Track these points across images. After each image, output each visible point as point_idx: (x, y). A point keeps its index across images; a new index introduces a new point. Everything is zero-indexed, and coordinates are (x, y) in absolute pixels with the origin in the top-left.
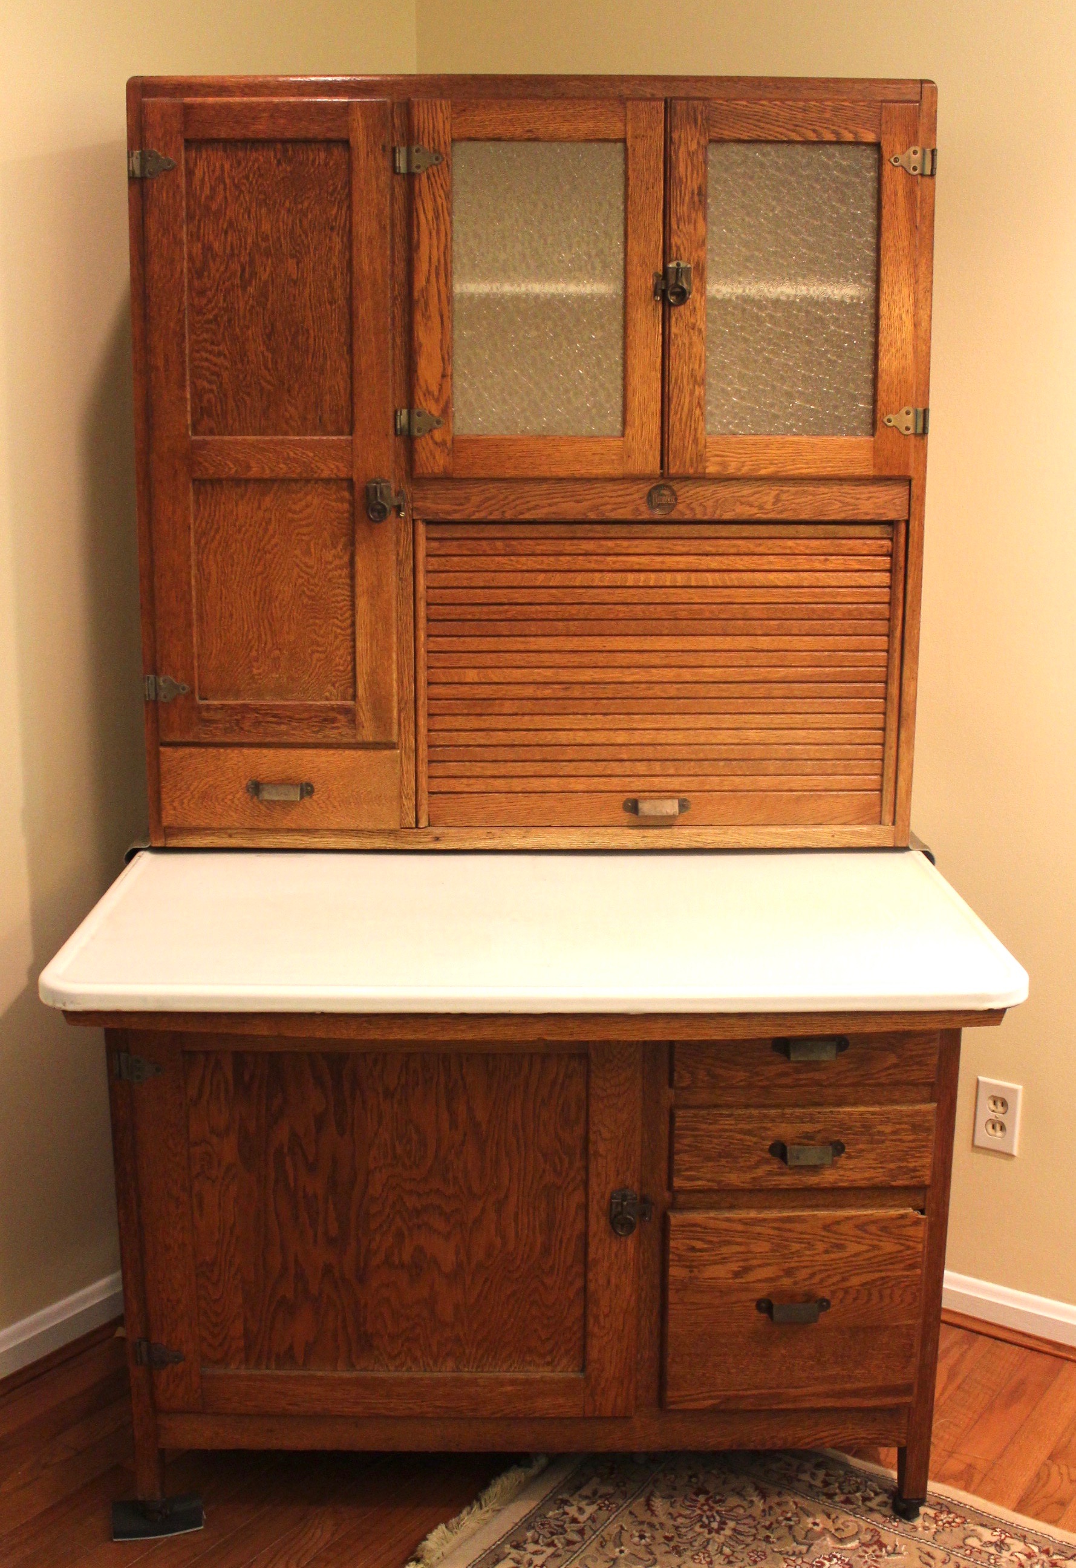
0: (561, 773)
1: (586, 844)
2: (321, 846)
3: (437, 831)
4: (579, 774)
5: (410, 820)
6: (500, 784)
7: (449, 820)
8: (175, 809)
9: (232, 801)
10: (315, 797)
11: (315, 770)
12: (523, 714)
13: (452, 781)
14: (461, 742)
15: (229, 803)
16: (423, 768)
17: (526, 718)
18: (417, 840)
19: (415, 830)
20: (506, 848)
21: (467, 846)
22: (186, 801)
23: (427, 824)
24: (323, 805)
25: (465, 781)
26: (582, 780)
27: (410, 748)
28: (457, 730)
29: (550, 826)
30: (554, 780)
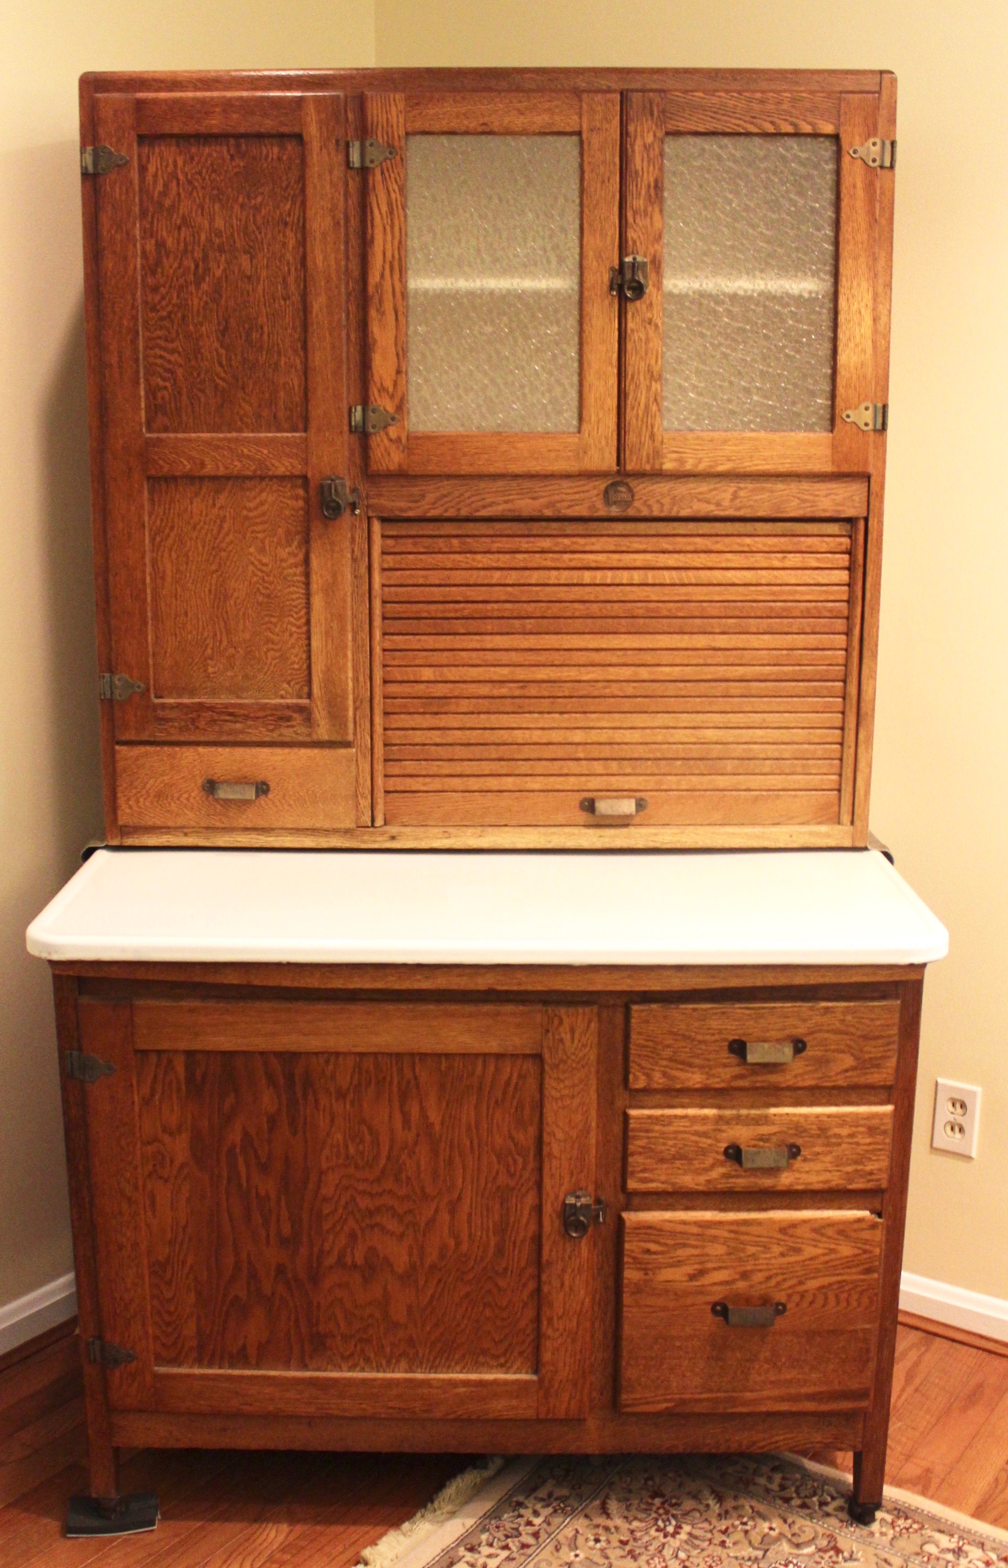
0: (517, 772)
1: (542, 843)
2: (277, 845)
3: (393, 830)
4: (536, 773)
5: (366, 819)
6: (456, 783)
7: (405, 819)
8: (130, 807)
9: (188, 799)
10: (270, 796)
11: (271, 768)
12: (479, 713)
13: (409, 780)
14: (417, 740)
15: (185, 801)
16: (379, 767)
17: (482, 716)
18: (373, 838)
19: (371, 829)
20: (462, 847)
21: (423, 845)
22: (141, 800)
23: (382, 823)
24: (278, 804)
25: (421, 779)
26: (539, 779)
27: (366, 746)
28: (413, 729)
29: (506, 825)
30: (510, 779)
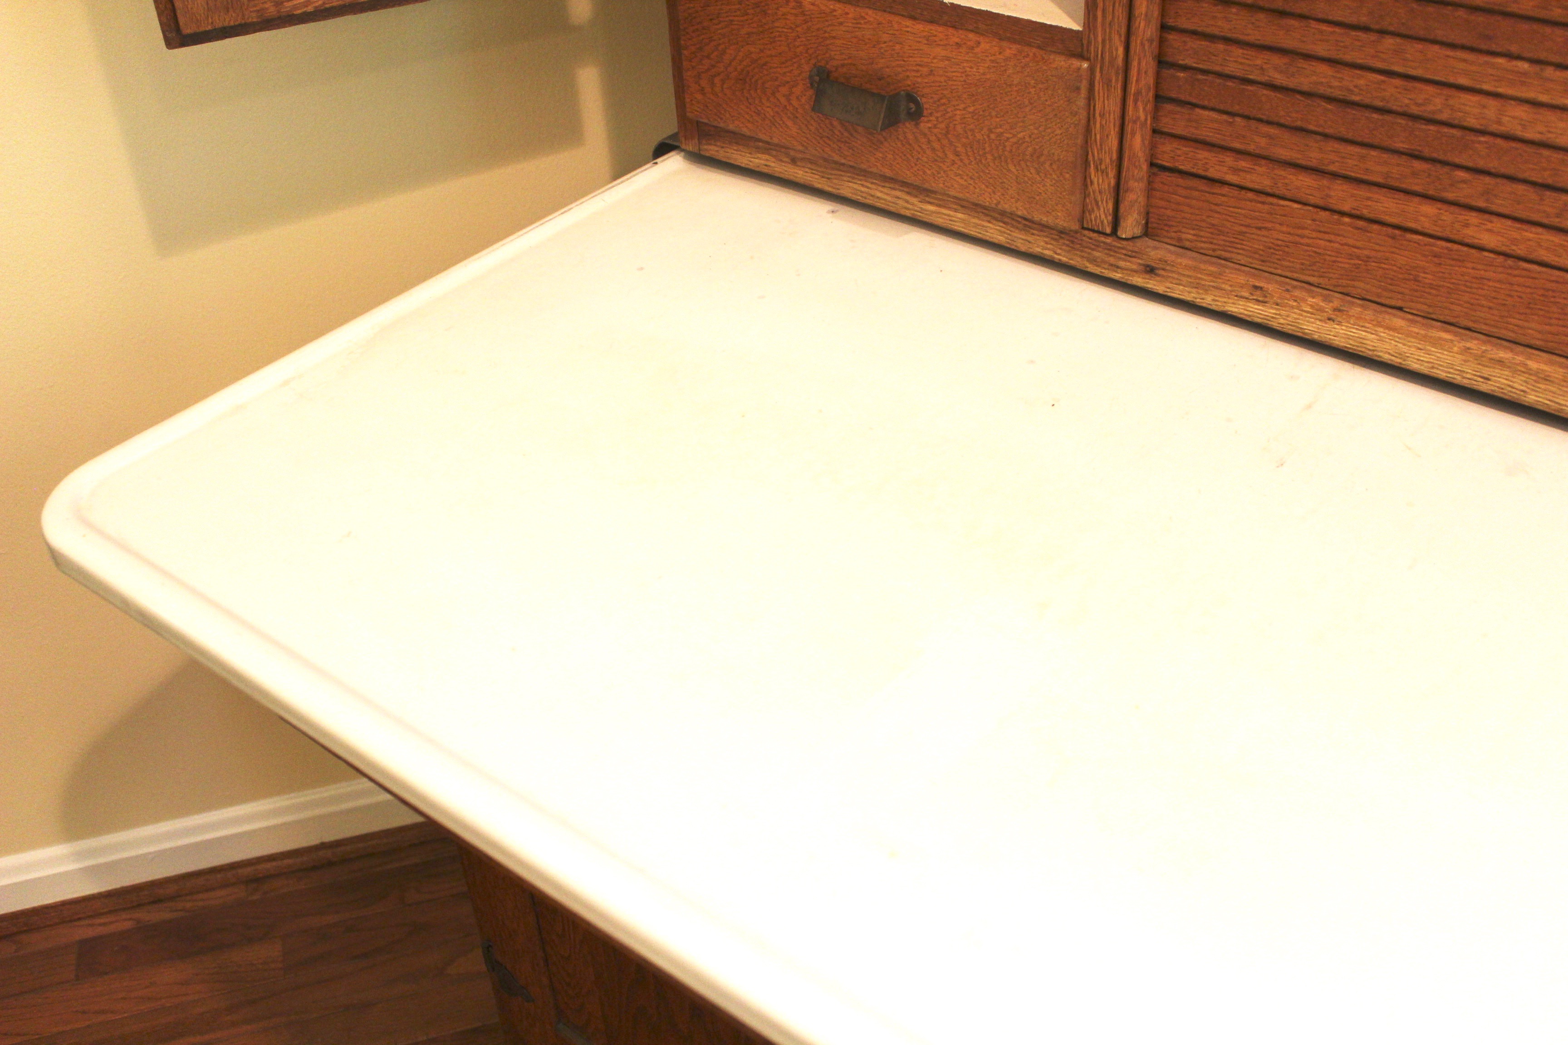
0: (1450, 196)
1: (1468, 374)
2: (939, 221)
3: (1155, 252)
4: (1494, 208)
5: (1102, 216)
6: (1303, 183)
7: (1188, 236)
8: (702, 91)
9: (788, 98)
10: (924, 126)
11: (925, 70)
12: (1382, 32)
13: (1203, 154)
14: (1231, 68)
15: (783, 100)
16: (1140, 112)
17: (1389, 42)
18: (1112, 260)
19: (1109, 240)
20: (1288, 329)
21: (1207, 300)
22: (717, 80)
23: (1138, 231)
24: (936, 145)
25: (1229, 160)
26: (1498, 224)
27: (1113, 59)
28: (1227, 40)
29: (1400, 309)
30: (1429, 209)
